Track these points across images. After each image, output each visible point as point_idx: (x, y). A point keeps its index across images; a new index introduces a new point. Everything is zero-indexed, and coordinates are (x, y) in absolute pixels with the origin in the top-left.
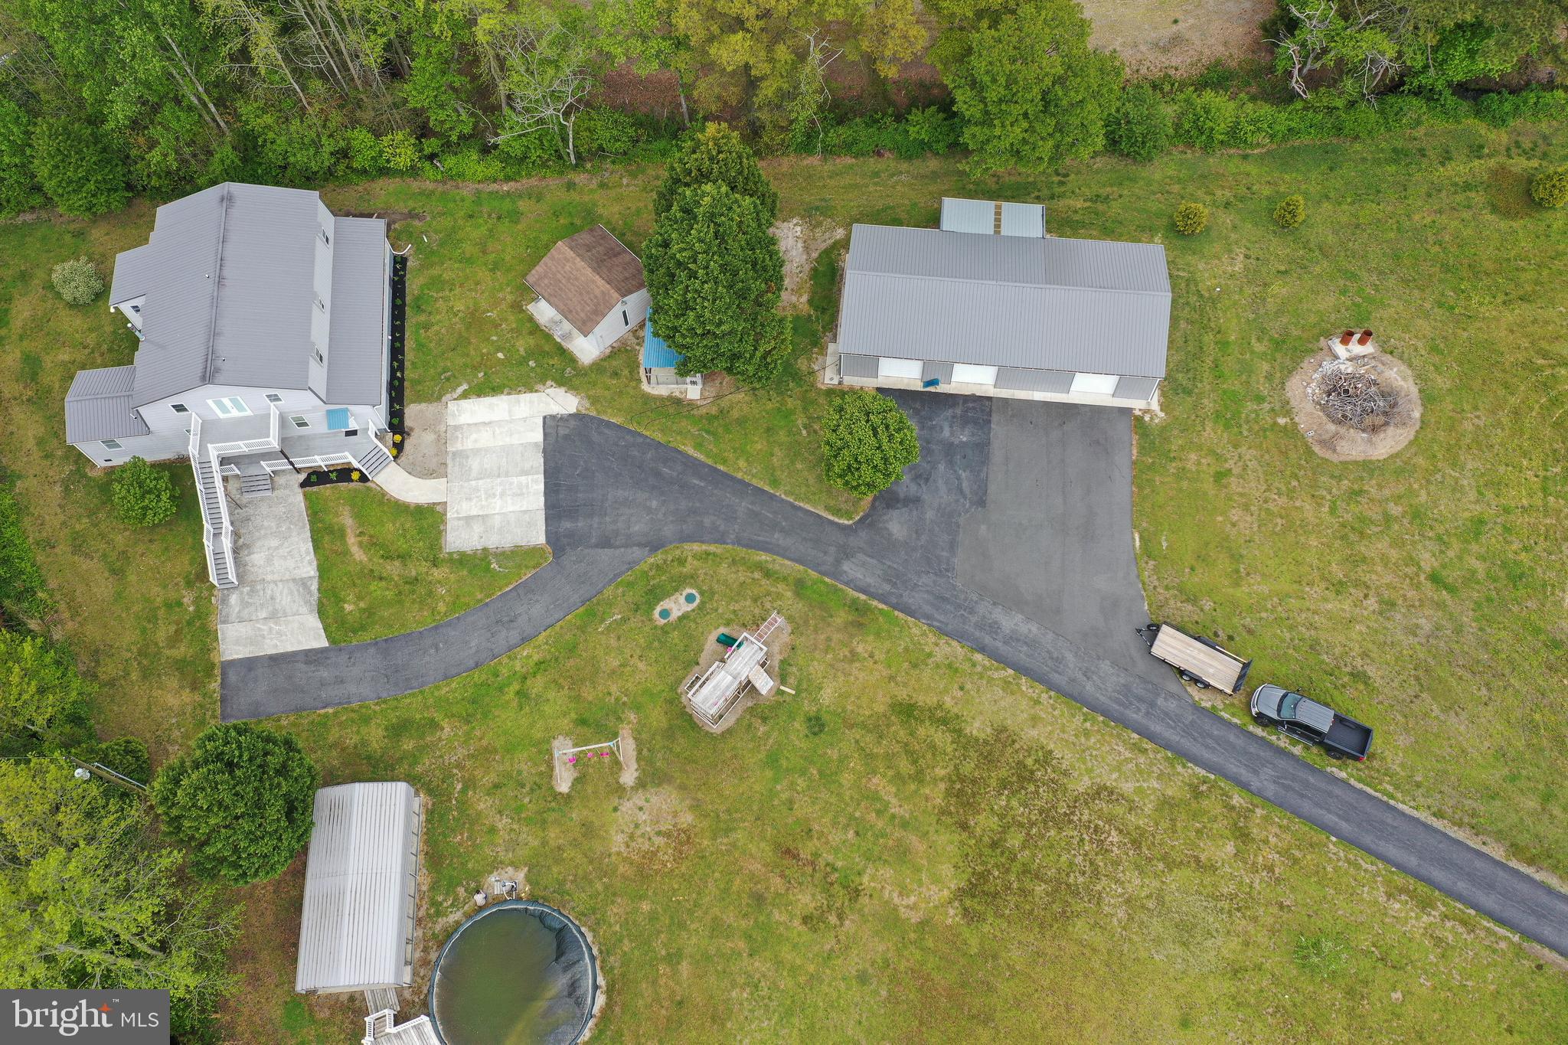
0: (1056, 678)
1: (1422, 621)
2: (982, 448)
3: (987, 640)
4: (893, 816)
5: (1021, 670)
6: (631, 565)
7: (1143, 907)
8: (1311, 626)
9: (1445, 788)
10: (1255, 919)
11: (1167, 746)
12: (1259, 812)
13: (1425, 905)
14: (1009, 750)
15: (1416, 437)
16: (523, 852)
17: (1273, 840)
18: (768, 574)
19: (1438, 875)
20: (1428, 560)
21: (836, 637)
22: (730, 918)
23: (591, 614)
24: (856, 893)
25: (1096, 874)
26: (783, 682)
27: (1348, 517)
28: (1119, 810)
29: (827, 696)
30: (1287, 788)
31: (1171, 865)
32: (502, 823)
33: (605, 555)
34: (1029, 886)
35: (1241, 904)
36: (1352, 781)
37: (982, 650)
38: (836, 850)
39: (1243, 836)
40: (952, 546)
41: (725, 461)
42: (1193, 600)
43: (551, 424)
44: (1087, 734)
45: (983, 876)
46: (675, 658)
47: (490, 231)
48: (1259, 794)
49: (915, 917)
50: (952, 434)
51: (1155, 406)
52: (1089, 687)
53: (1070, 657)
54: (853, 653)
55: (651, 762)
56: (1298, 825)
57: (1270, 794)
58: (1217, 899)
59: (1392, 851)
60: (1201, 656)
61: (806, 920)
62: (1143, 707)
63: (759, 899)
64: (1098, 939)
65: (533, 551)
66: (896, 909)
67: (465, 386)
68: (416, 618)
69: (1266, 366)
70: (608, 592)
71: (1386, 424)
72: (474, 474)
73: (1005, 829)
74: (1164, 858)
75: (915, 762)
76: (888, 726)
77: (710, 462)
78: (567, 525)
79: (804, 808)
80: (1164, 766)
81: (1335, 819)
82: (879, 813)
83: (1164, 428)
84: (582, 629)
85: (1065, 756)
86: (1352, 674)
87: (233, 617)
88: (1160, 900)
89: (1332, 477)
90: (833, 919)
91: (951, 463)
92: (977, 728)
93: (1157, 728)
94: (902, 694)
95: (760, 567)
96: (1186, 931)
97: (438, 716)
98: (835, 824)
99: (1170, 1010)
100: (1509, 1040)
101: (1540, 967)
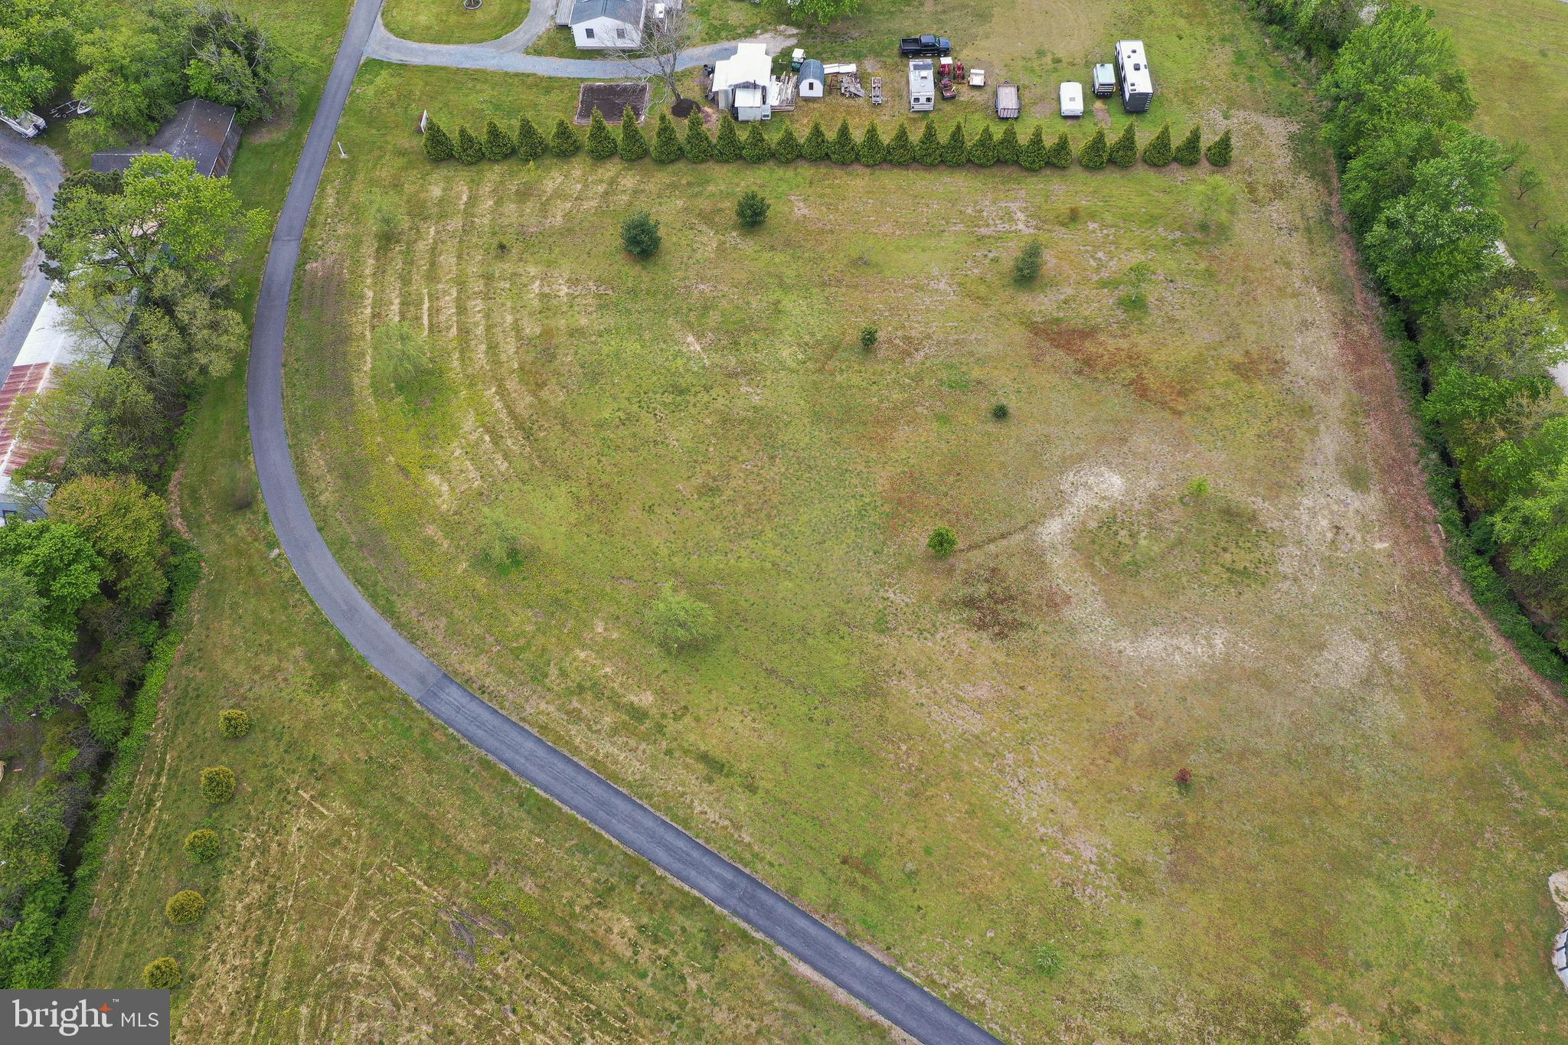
7: (1164, 1004)
10: (1083, 990)
13: (959, 995)
19: (946, 1017)
22: (1475, 1014)
24: (1383, 1028)
25: (1200, 1031)
31: (1143, 1036)
34: (1251, 1027)
35: (1093, 1002)
45: (1285, 1036)
49: (1334, 1006)
58: (1110, 1009)
59: (976, 1038)
61: (1416, 1009)
63: (1457, 1029)
64: (1199, 984)
66: (1351, 1015)
88: (1152, 1008)
90: (1396, 1008)
99: (1148, 931)
100: (921, 903)
101: (888, 948)
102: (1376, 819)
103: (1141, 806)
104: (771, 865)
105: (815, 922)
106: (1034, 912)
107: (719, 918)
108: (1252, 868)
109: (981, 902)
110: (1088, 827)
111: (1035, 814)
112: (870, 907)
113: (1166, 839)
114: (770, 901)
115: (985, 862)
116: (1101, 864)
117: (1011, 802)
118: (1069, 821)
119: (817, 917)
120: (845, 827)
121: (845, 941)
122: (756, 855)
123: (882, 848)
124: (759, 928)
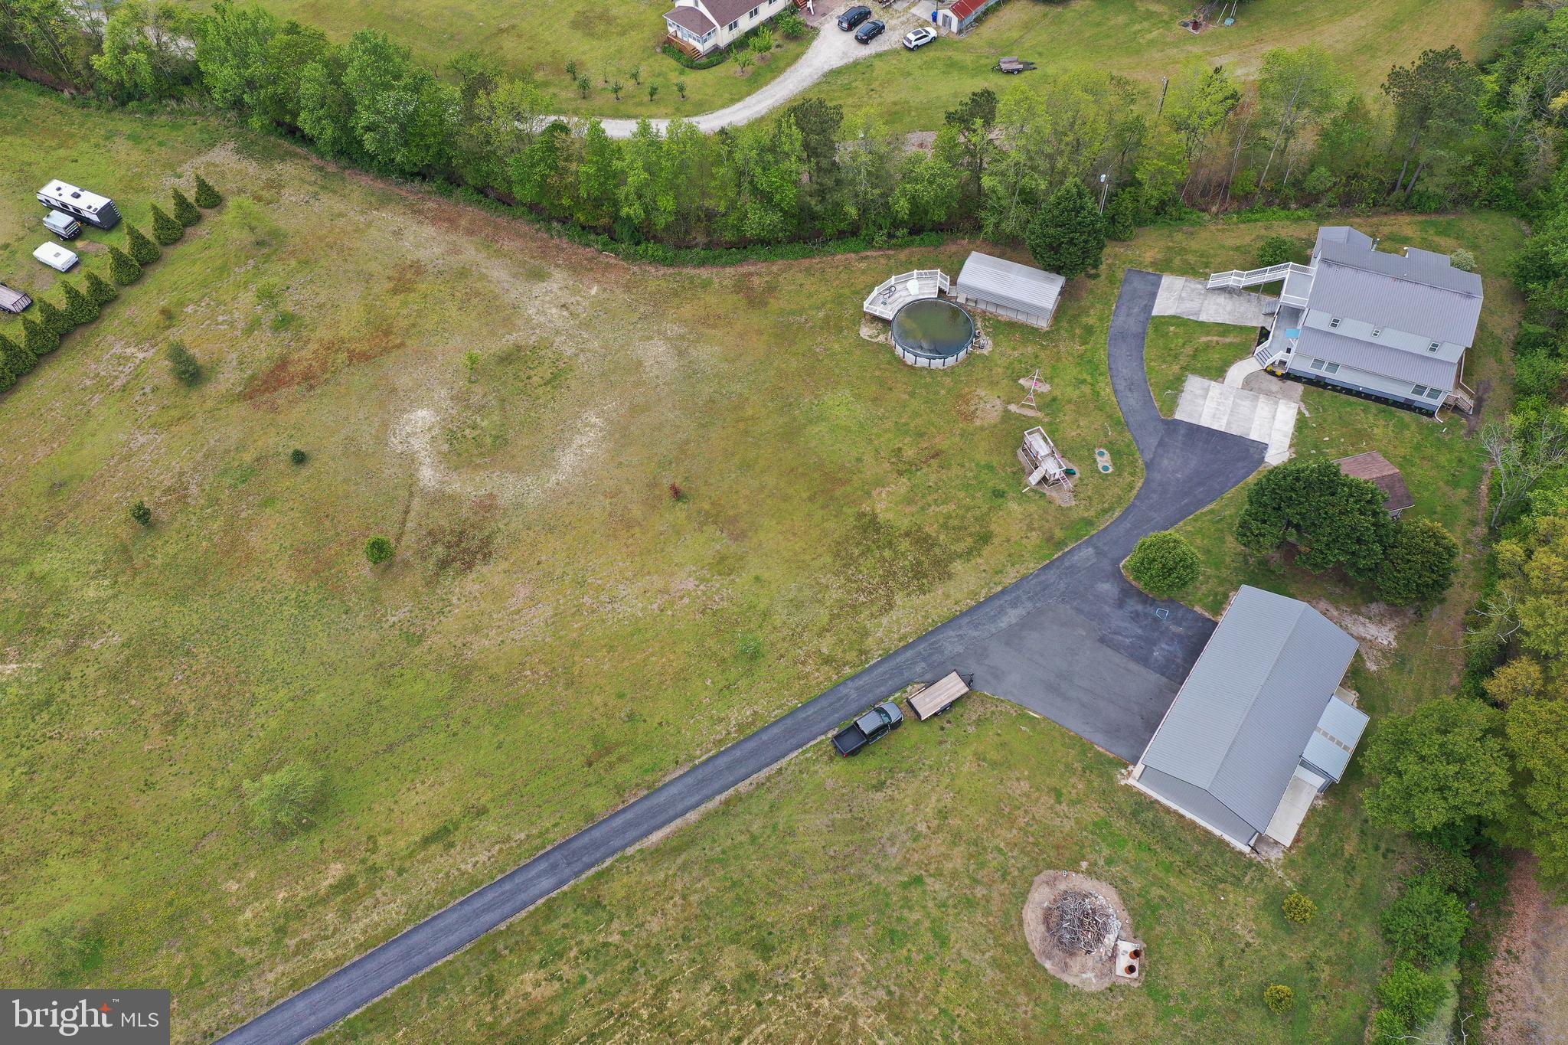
0: (966, 620)
1: (895, 850)
2: (1145, 661)
3: (1007, 598)
4: (930, 506)
5: (979, 605)
6: (1142, 452)
7: (820, 592)
8: (925, 780)
9: (791, 785)
10: (784, 640)
11: (896, 653)
12: (835, 677)
13: (740, 728)
14: (936, 575)
15: (1029, 950)
16: (997, 357)
17: (817, 674)
18: (1105, 511)
19: (751, 745)
20: (934, 885)
21: (1047, 525)
22: (919, 421)
23: (1118, 423)
24: (900, 473)
25: (849, 580)
26: (1032, 490)
27: (989, 857)
28: (875, 609)
29: (1013, 506)
30: (839, 699)
31: (833, 617)
32: (1016, 354)
33: (1153, 442)
34: (861, 548)
35: (795, 638)
36: (823, 737)
37: (1003, 592)
38: (927, 475)
39: (827, 661)
40: (1079, 611)
41: (1196, 520)
42: (979, 722)
43: (1263, 447)
44: (926, 617)
45: (877, 531)
46: (1071, 448)
47: (1443, 467)
48: (844, 683)
49: (874, 493)
50: (1162, 649)
51: (1131, 782)
52: (951, 633)
53: (976, 634)
54: (1034, 529)
55: (1016, 419)
56: (816, 692)
57: (841, 688)
58: (804, 628)
59: (775, 730)
60: (939, 700)
61: (900, 449)
62: (925, 654)
63: (921, 435)
64: (819, 563)
65: (1172, 411)
66: (883, 486)
67: (1307, 414)
68: (1149, 353)
69: (1136, 885)
70: (1128, 435)
71: (1048, 929)
72: (1238, 401)
73: (896, 552)
74: (839, 616)
75: (954, 528)
76: (981, 526)
77: (1198, 513)
78: (1182, 431)
79: (955, 470)
80: (886, 645)
81: (809, 713)
82: (936, 501)
83: (1111, 779)
84: (1110, 416)
85: (918, 600)
86: (884, 783)
87: (1187, 284)
88: (819, 601)
89: (1024, 867)
90: (893, 460)
91: (1140, 637)
92: (957, 566)
93: (909, 654)
94: (996, 541)
95: (1111, 509)
96: (798, 605)
97: (1088, 347)
98: (940, 480)
99: (766, 575)
100: (657, 720)
101: (677, 762)
102: (772, 400)
103: (678, 533)
104: (556, 825)
105: (624, 810)
106: (710, 643)
107: (573, 890)
108: (762, 488)
109: (681, 677)
110: (672, 574)
111: (640, 605)
112: (638, 761)
113: (710, 529)
114: (586, 839)
115: (654, 659)
116: (702, 580)
117: (621, 616)
118: (659, 583)
119: (621, 807)
120: (562, 750)
121: (652, 794)
122: (541, 835)
123: (596, 729)
124: (602, 859)
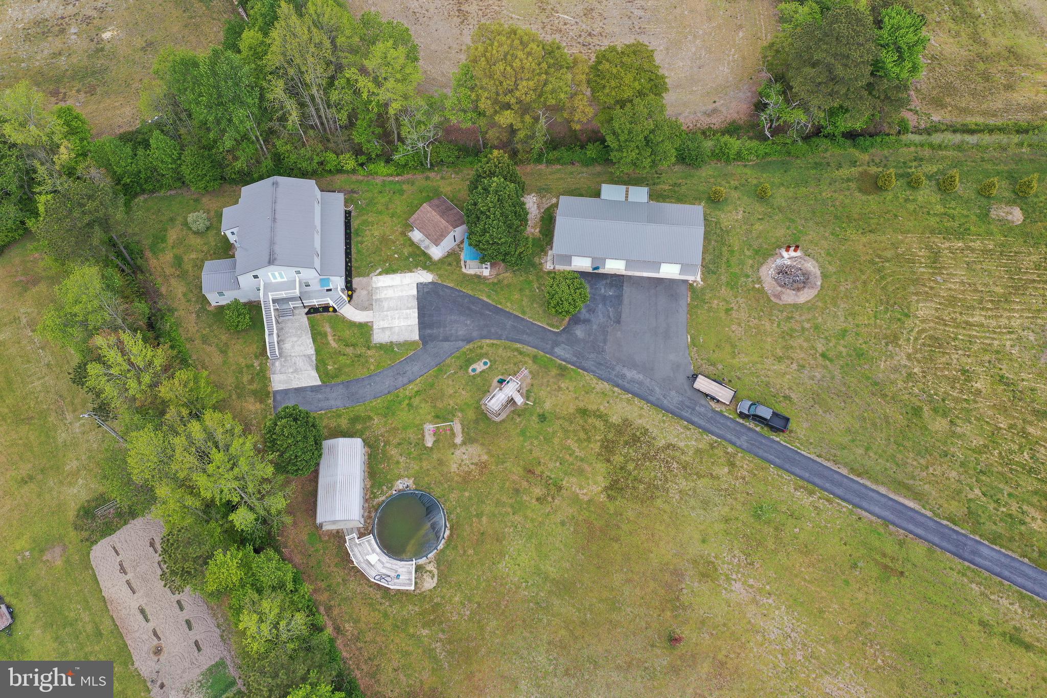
0: (651, 398)
1: (817, 374)
2: (619, 298)
3: (620, 382)
4: (577, 456)
5: (635, 394)
6: (458, 349)
7: (687, 494)
8: (767, 376)
9: (823, 445)
10: (736, 499)
11: (700, 427)
12: (739, 454)
13: (811, 493)
14: (629, 429)
15: (818, 294)
16: (412, 472)
17: (745, 466)
18: (521, 353)
19: (817, 480)
20: (820, 347)
21: (551, 380)
22: (504, 499)
23: (440, 370)
24: (560, 488)
25: (666, 480)
26: (528, 398)
27: (786, 328)
28: (677, 454)
29: (548, 405)
30: (752, 445)
31: (700, 476)
32: (402, 460)
33: (446, 345)
34: (636, 485)
35: (730, 493)
36: (782, 442)
37: (618, 386)
38: (551, 471)
39: (732, 465)
40: (605, 341)
41: (501, 303)
42: (713, 364)
43: (420, 286)
44: (664, 422)
45: (617, 481)
46: (479, 389)
47: (390, 199)
48: (740, 447)
49: (586, 498)
50: (605, 292)
51: (699, 279)
52: (665, 402)
53: (657, 389)
54: (559, 387)
55: (468, 434)
56: (757, 461)
57: (744, 447)
58: (720, 491)
59: (797, 471)
60: (716, 389)
61: (538, 499)
62: (690, 411)
63: (517, 491)
64: (667, 507)
65: (413, 343)
66: (578, 495)
67: (380, 270)
68: (361, 372)
69: (751, 262)
70: (448, 361)
71: (804, 287)
72: (385, 309)
73: (627, 462)
74: (697, 474)
75: (587, 434)
76: (575, 418)
77: (494, 304)
78: (429, 331)
79: (537, 453)
80: (698, 436)
81: (773, 457)
82: (570, 455)
83: (703, 289)
84: (436, 377)
85: (655, 432)
86: (784, 397)
87: (277, 371)
88: (695, 491)
89: (779, 311)
90: (550, 499)
91: (605, 304)
92: (615, 419)
93: (696, 419)
94: (581, 405)
95: (517, 350)
96: (706, 504)
97: (372, 414)
98: (551, 459)
99: (697, 536)
100: (845, 548)
101: (860, 518)
102: (540, 620)
103: (703, 622)
104: (951, 569)
105: (911, 532)
106: (771, 545)
107: (974, 532)
108: (629, 581)
109: (806, 550)
110: (739, 604)
111: (777, 612)
112: (877, 543)
113: (685, 599)
114: (944, 544)
115: (807, 577)
116: (728, 579)
117: (794, 621)
118: (752, 608)
119: (911, 536)
120: (908, 597)
121: (889, 521)
122: (964, 575)
123: (878, 584)
124: (946, 526)
